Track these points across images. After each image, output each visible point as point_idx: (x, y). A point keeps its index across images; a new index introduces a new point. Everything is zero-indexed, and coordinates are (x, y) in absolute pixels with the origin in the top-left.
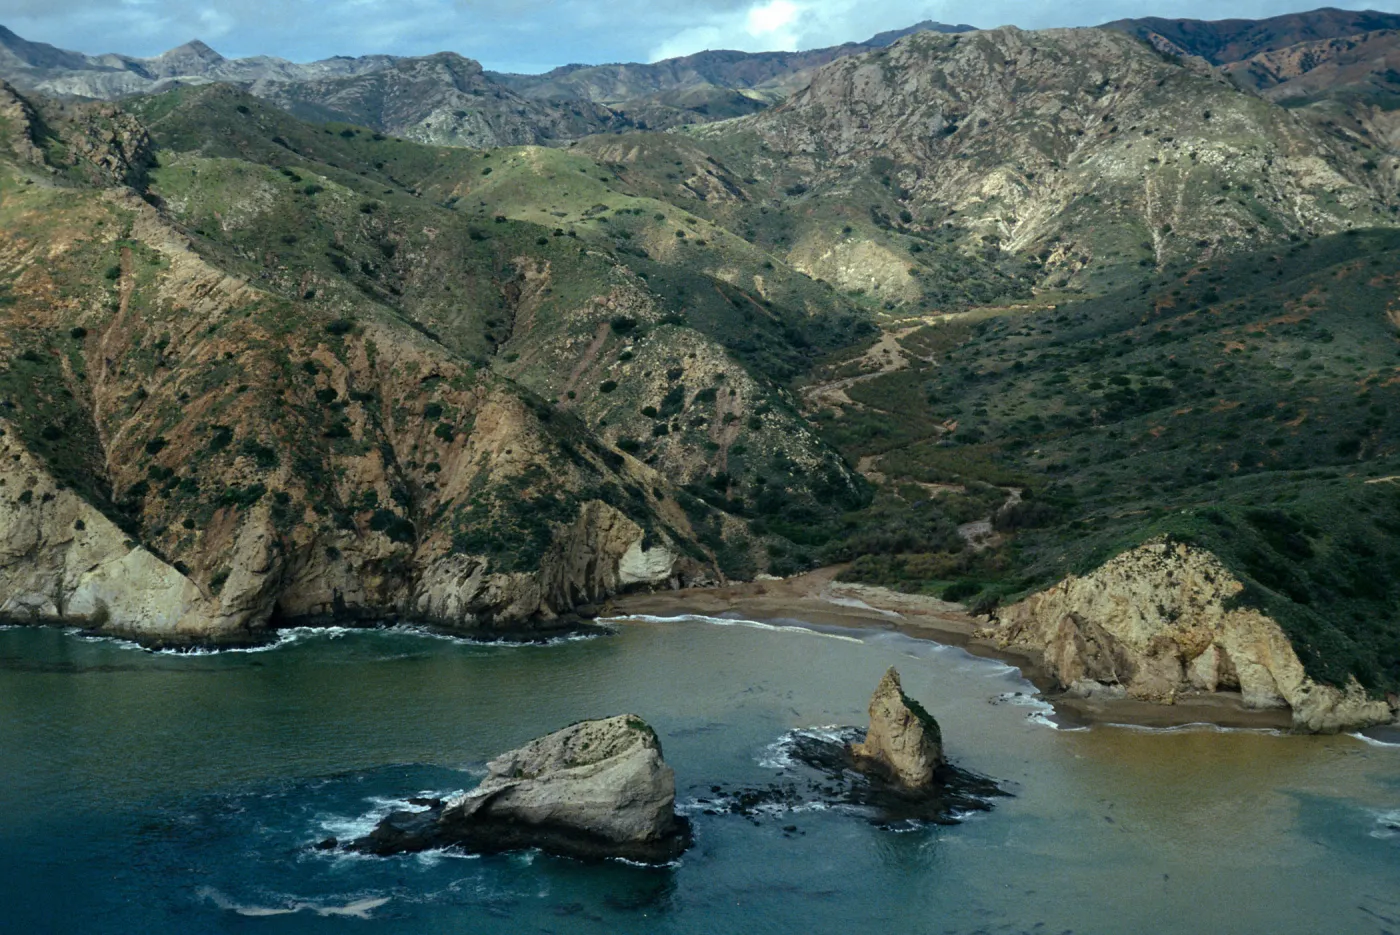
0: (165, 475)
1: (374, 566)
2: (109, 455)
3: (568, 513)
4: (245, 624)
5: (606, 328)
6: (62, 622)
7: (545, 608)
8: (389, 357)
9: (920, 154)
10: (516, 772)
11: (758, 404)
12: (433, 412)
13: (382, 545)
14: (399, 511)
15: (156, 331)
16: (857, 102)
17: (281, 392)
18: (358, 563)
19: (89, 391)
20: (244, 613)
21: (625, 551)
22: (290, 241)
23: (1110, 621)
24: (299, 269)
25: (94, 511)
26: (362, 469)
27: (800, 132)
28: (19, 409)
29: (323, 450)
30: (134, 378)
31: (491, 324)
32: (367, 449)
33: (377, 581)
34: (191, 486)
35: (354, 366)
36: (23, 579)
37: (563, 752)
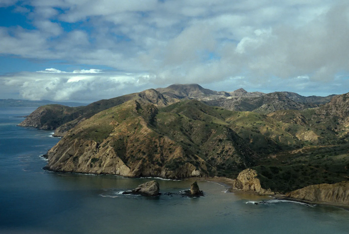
0: (132, 156)
1: (156, 169)
2: (127, 153)
3: (183, 164)
4: (136, 176)
5: (218, 141)
6: (115, 174)
7: (176, 176)
8: (166, 141)
9: (344, 115)
10: (141, 187)
11: (234, 153)
12: (170, 149)
13: (157, 166)
14: (161, 162)
15: (138, 136)
16: (337, 104)
17: (150, 145)
18: (154, 169)
19: (127, 144)
20: (135, 174)
21: (193, 171)
22: (174, 126)
23: (241, 180)
24: (175, 130)
25: (121, 160)
26: (157, 156)
27: (324, 110)
28: (116, 146)
29: (153, 153)
30: (133, 143)
31: (203, 140)
32: (159, 154)
33: (156, 172)
34: (134, 157)
35: (161, 142)
36: (111, 168)
37: (147, 184)
